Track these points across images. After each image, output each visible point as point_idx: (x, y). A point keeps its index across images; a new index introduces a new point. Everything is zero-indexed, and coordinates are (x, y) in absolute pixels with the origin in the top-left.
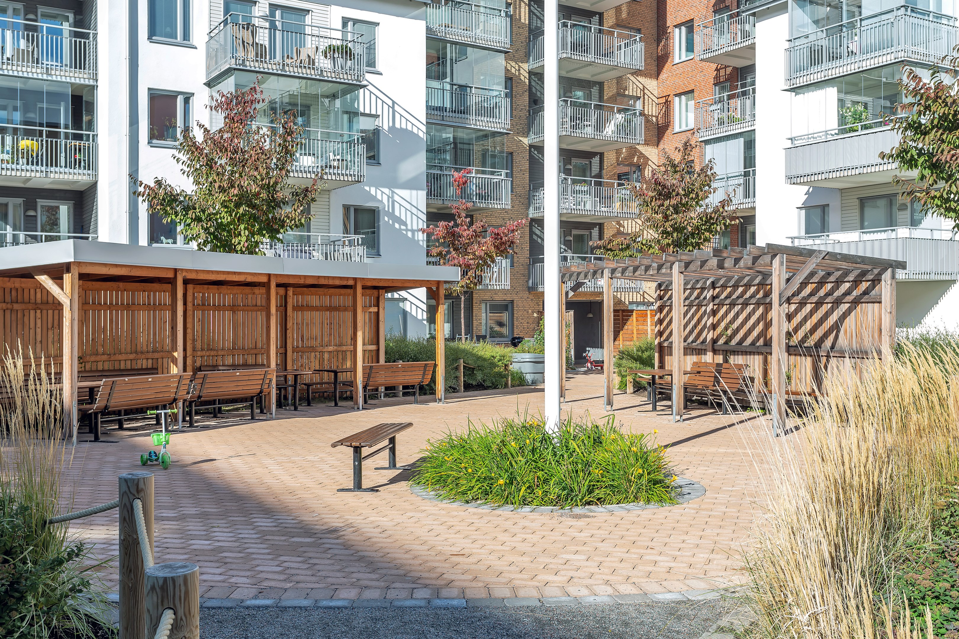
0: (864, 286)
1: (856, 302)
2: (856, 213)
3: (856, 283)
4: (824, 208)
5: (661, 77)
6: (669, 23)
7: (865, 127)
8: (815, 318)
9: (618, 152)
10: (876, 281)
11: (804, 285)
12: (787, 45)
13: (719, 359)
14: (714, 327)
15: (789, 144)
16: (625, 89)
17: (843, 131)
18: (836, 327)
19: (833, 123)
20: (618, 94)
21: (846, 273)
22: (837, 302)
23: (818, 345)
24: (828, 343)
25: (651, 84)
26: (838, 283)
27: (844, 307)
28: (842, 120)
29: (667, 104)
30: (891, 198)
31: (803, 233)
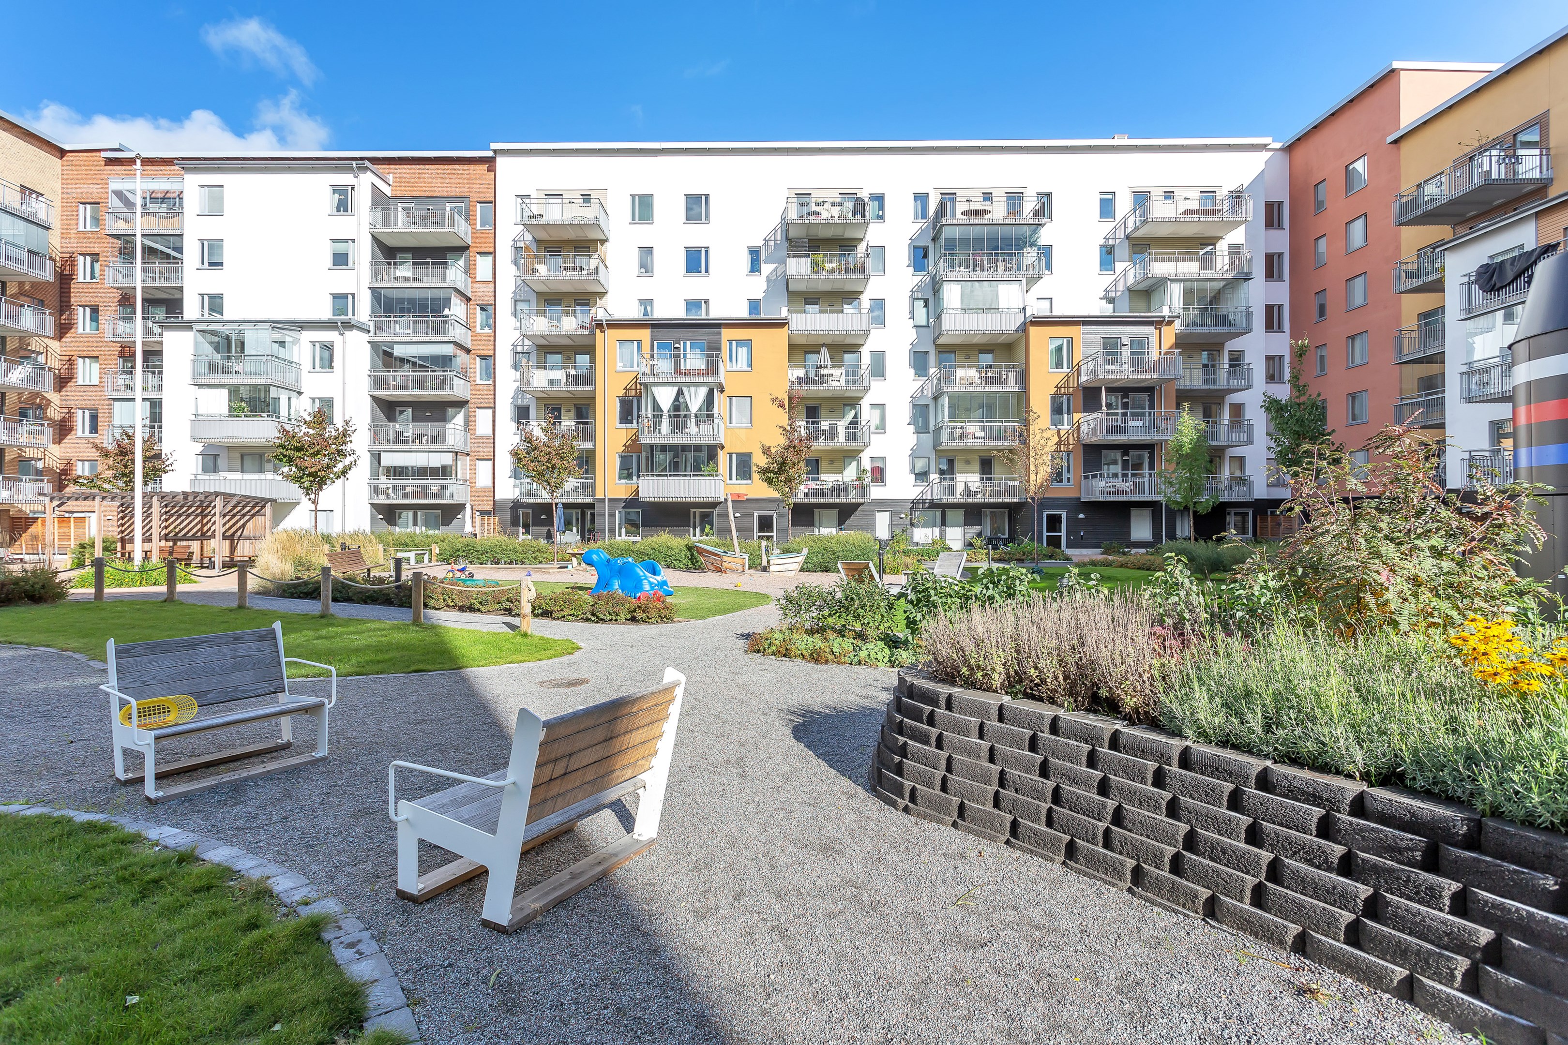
0: (257, 509)
1: (253, 516)
2: (239, 462)
3: (253, 507)
4: (216, 456)
5: (63, 340)
6: (72, 301)
7: (246, 416)
8: (231, 523)
9: (20, 395)
10: (263, 507)
11: (234, 507)
12: (192, 357)
13: (171, 544)
14: (166, 527)
15: (193, 417)
16: (28, 345)
17: (230, 416)
18: (244, 526)
19: (225, 410)
20: (21, 348)
21: (248, 503)
22: (244, 516)
23: (233, 535)
24: (239, 533)
25: (54, 345)
26: (244, 507)
27: (247, 518)
28: (231, 409)
29: (71, 361)
30: (261, 455)
31: (200, 472)
